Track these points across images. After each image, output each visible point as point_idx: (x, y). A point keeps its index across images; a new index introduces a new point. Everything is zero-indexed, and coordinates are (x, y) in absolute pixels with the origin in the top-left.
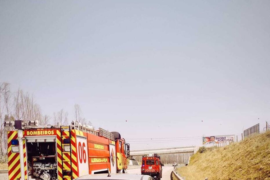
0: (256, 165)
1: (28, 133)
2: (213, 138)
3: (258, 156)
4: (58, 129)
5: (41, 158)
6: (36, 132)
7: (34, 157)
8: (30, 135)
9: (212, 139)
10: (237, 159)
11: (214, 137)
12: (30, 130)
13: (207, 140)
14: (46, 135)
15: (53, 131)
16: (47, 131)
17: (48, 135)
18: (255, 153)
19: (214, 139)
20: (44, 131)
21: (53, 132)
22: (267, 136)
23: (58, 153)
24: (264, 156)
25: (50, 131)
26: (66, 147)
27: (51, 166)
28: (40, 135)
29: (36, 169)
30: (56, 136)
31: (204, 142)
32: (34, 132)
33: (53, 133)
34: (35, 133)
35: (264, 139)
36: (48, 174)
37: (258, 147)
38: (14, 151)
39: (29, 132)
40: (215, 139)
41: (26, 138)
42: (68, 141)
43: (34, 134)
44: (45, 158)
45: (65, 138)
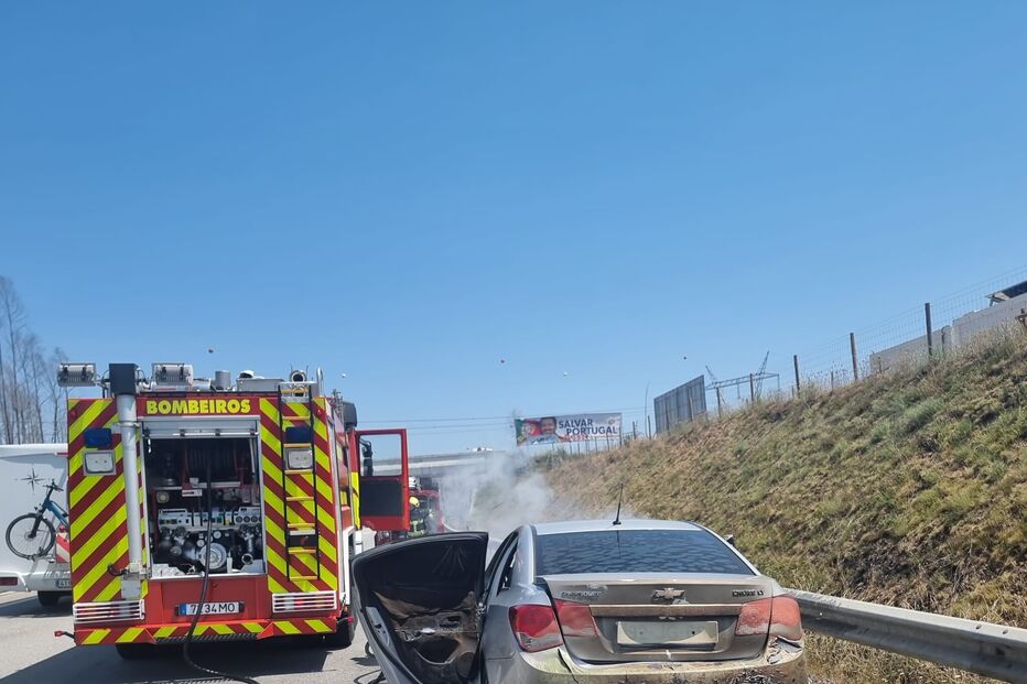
0: (751, 506)
1: (151, 406)
2: (550, 425)
3: (751, 481)
4: (265, 394)
5: (186, 493)
6: (183, 402)
7: (160, 488)
8: (159, 414)
9: (547, 427)
10: (676, 494)
11: (554, 419)
12: (157, 396)
13: (528, 429)
14: (222, 414)
15: (248, 401)
16: (224, 402)
17: (229, 413)
18: (738, 472)
19: (552, 427)
20: (212, 402)
21: (246, 405)
22: (765, 418)
23: (264, 473)
24: (771, 478)
25: (234, 402)
26: (295, 453)
27: (228, 518)
28: (199, 414)
29: (169, 530)
30: (258, 416)
31: (520, 439)
32: (175, 403)
33: (247, 408)
34: (178, 406)
35: (756, 429)
36: (217, 545)
37: (740, 451)
38: (92, 467)
39: (154, 403)
40: (558, 425)
41: (143, 422)
42: (302, 434)
43: (174, 412)
44: (204, 491)
45: (292, 425)
